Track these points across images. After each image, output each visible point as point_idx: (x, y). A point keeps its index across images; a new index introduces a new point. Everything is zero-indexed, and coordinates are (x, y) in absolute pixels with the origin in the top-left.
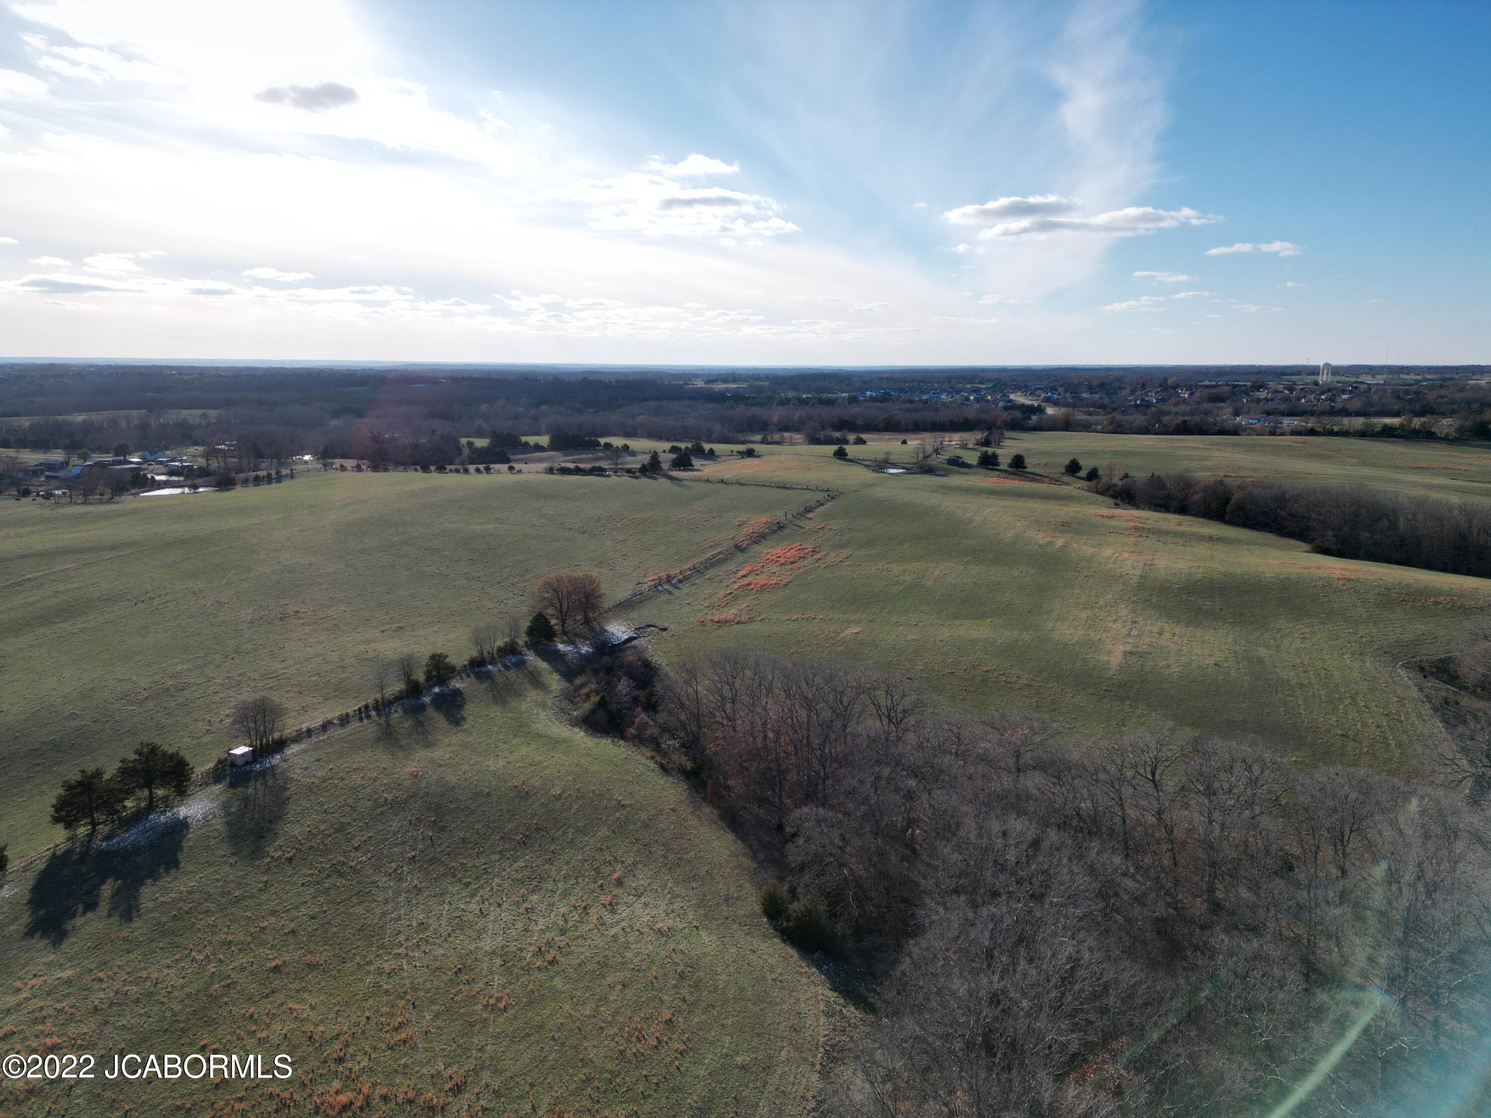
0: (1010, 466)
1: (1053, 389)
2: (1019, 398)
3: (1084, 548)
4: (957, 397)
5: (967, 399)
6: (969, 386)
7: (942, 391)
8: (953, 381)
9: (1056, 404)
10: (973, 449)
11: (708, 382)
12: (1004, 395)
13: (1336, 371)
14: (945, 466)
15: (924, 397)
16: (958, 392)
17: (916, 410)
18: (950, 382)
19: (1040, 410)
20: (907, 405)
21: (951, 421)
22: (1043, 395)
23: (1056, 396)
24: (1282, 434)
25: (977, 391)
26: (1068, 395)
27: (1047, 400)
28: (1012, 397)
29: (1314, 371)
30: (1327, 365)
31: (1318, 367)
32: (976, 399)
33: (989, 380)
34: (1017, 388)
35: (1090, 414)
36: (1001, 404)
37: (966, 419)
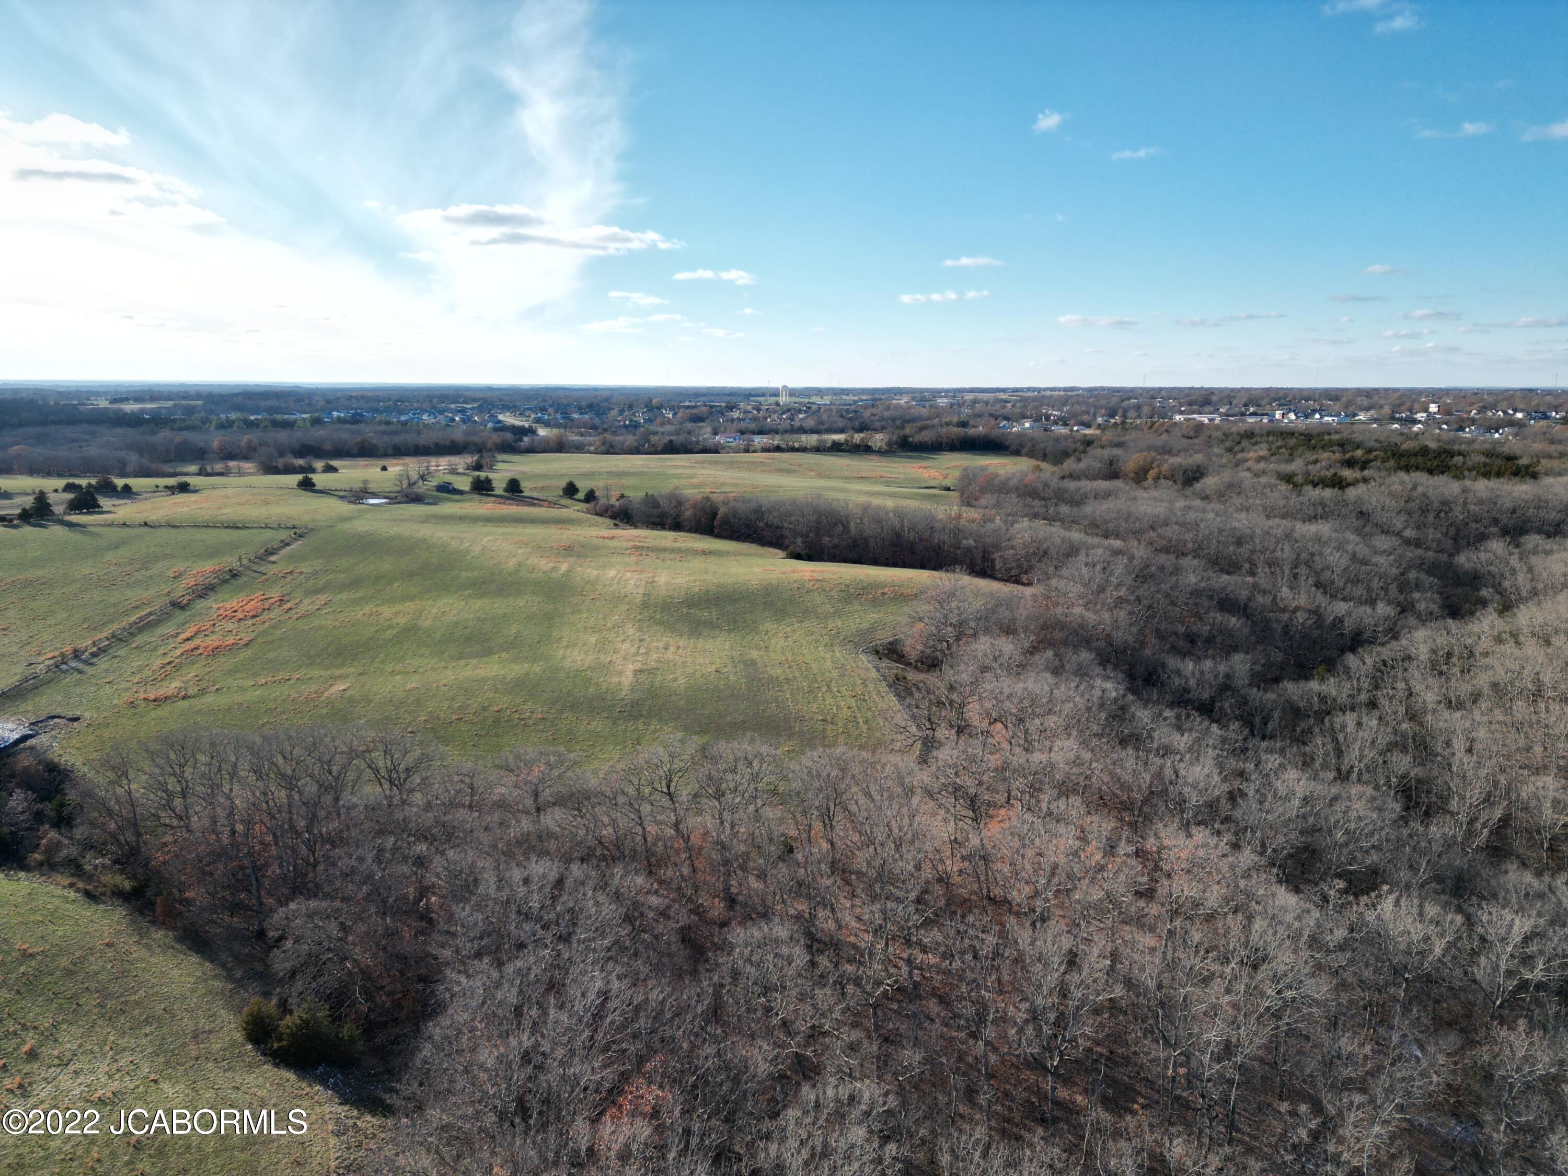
0: (506, 490)
1: (543, 410)
2: (508, 419)
3: (588, 571)
4: (441, 417)
5: (453, 420)
6: (453, 406)
7: (423, 411)
8: (435, 401)
9: (547, 424)
10: (464, 474)
11: (114, 401)
12: (492, 416)
13: (793, 393)
14: (435, 493)
15: (403, 418)
16: (442, 412)
17: (394, 433)
18: (431, 401)
19: (531, 431)
20: (383, 427)
21: (437, 444)
22: (533, 416)
23: (546, 417)
24: (754, 451)
25: (463, 411)
26: (559, 416)
27: (538, 421)
28: (501, 417)
29: (775, 393)
30: (785, 387)
31: (778, 389)
32: (463, 421)
33: (474, 400)
34: (506, 408)
35: (582, 435)
36: (490, 425)
37: (453, 441)
